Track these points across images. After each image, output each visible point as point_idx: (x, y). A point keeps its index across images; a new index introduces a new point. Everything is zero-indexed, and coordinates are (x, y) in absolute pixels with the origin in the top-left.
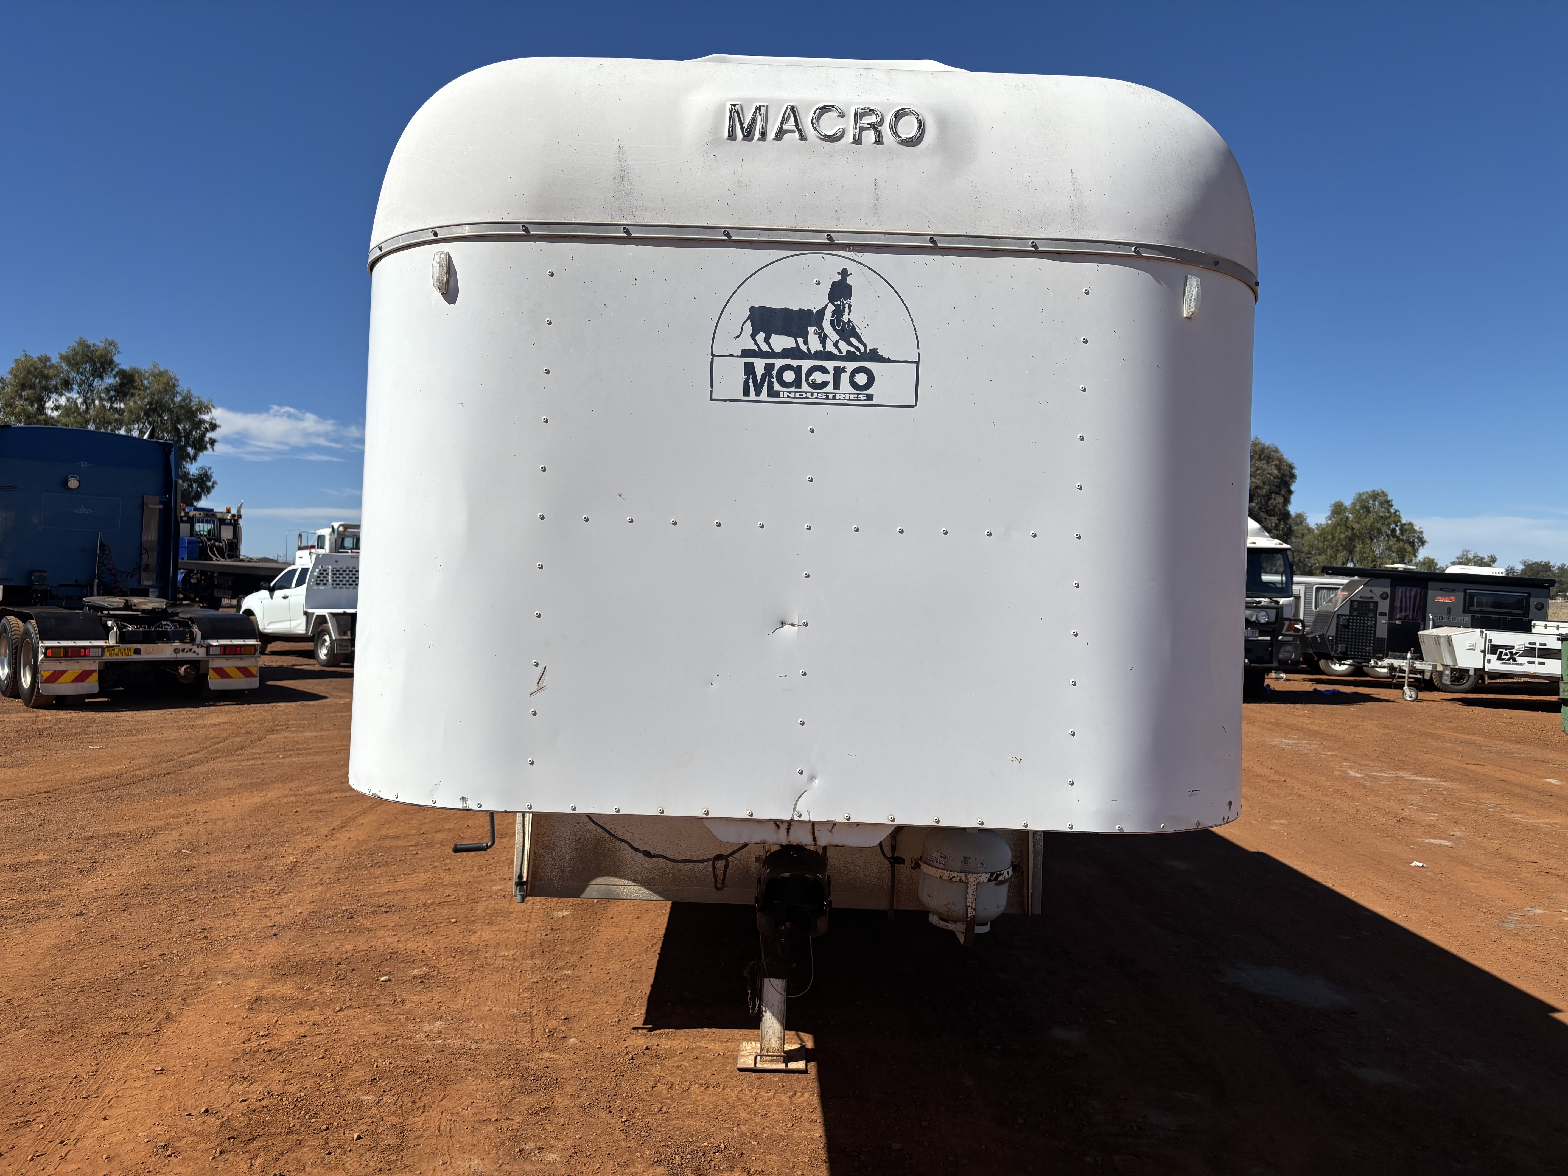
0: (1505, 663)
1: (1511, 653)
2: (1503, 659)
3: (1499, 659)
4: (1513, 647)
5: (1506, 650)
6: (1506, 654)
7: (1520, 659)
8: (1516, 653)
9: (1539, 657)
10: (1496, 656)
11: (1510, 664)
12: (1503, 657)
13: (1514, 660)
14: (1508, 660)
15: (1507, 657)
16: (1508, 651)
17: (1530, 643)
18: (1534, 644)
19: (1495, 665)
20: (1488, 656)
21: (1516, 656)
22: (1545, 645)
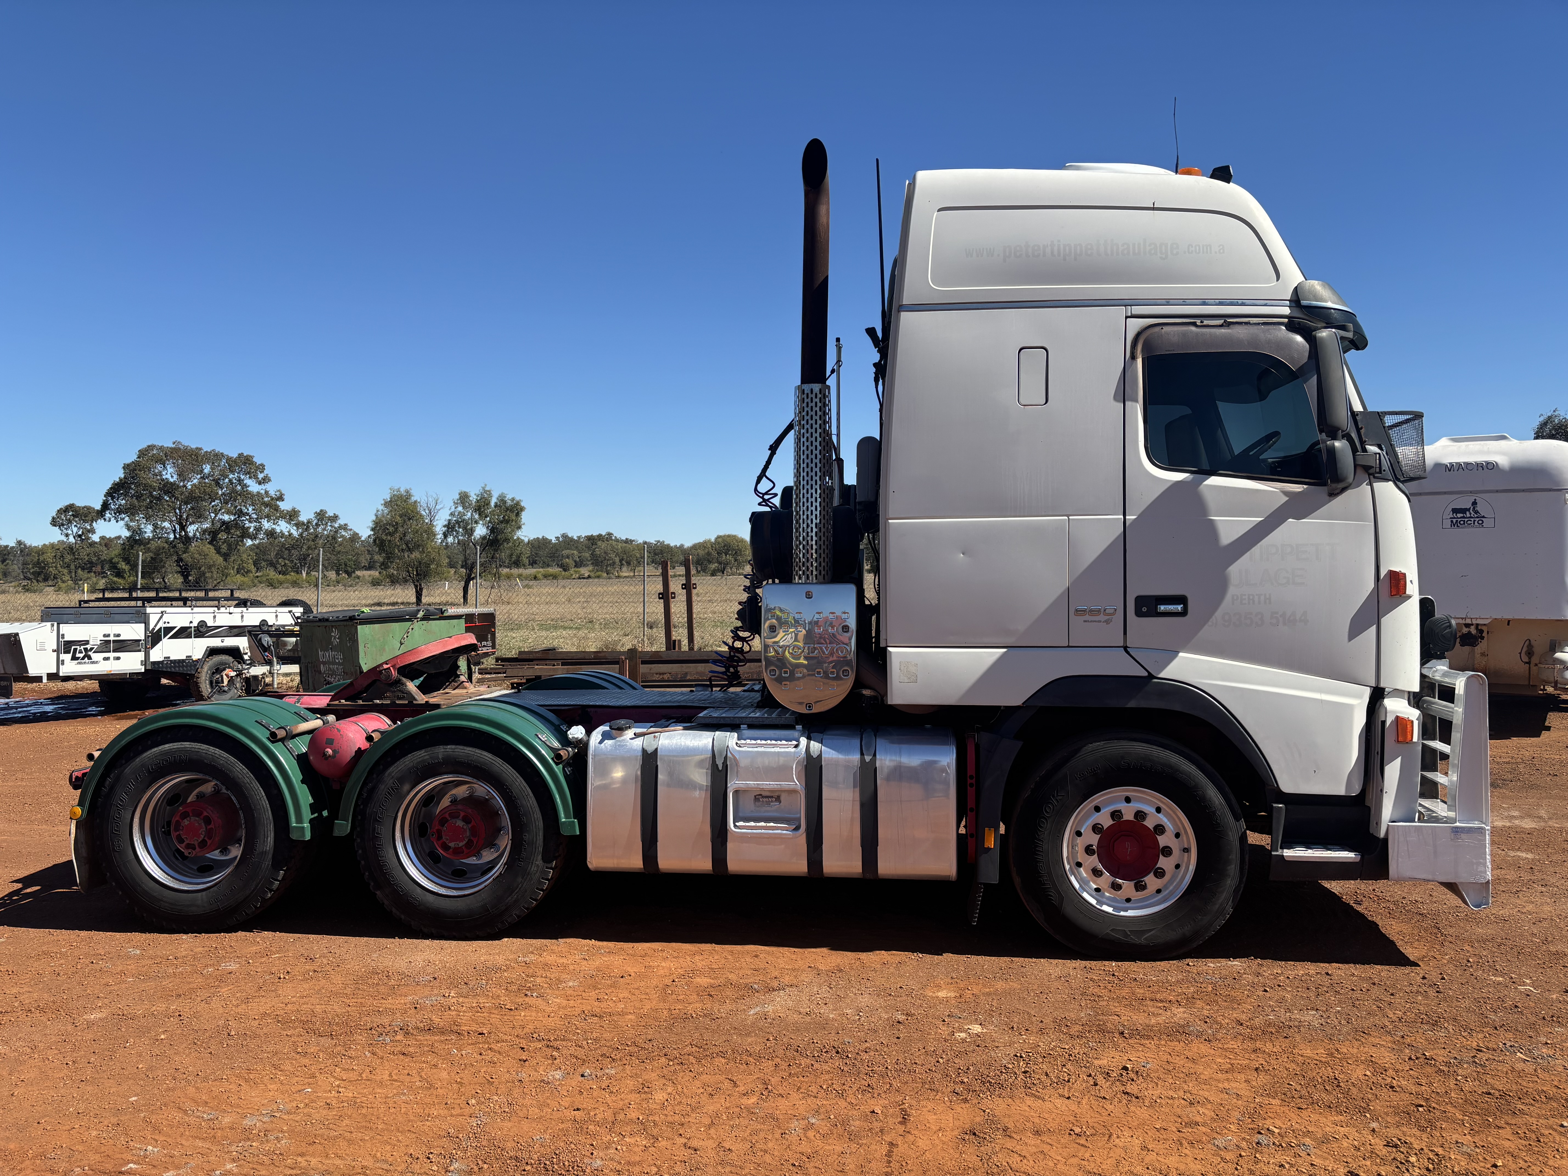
0: (79, 663)
1: (86, 649)
2: (78, 658)
3: (74, 658)
4: (87, 642)
5: (80, 646)
6: (81, 652)
7: (95, 657)
8: (91, 649)
9: (114, 651)
10: (70, 656)
11: (85, 663)
12: (78, 655)
13: (90, 658)
14: (83, 658)
15: (81, 655)
16: (82, 647)
17: (105, 636)
18: (109, 636)
19: (70, 668)
20: (63, 656)
21: (89, 653)
22: (119, 635)
